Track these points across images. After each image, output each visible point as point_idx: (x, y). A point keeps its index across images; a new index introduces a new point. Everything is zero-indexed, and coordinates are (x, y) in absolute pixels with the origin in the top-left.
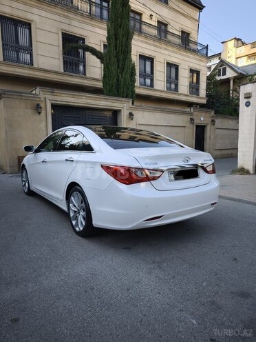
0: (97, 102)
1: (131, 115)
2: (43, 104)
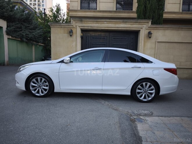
0: (117, 25)
1: (150, 33)
2: (75, 30)
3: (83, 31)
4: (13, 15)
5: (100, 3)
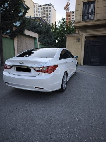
2: (81, 37)
3: (86, 37)
4: (42, 30)
5: (97, 14)
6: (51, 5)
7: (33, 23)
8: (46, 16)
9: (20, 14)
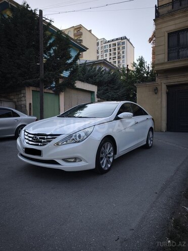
2: (160, 87)
6: (125, 38)
7: (89, 71)
8: (117, 56)
9: (69, 61)
